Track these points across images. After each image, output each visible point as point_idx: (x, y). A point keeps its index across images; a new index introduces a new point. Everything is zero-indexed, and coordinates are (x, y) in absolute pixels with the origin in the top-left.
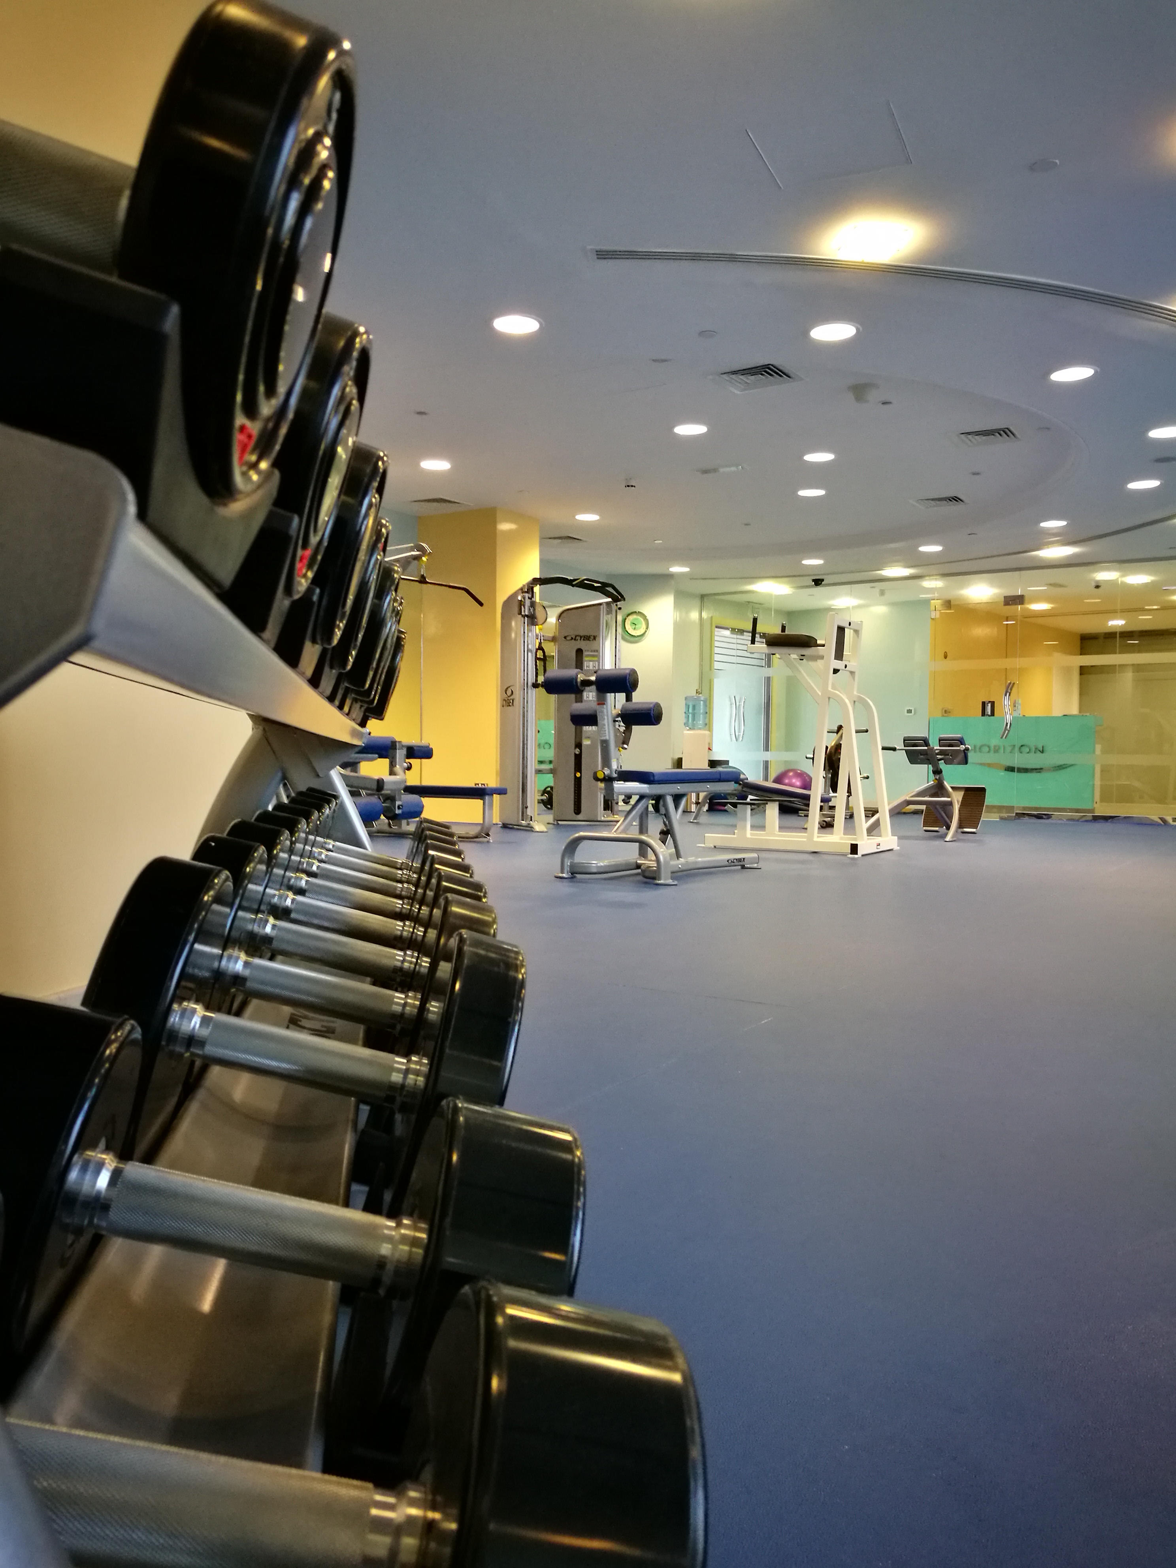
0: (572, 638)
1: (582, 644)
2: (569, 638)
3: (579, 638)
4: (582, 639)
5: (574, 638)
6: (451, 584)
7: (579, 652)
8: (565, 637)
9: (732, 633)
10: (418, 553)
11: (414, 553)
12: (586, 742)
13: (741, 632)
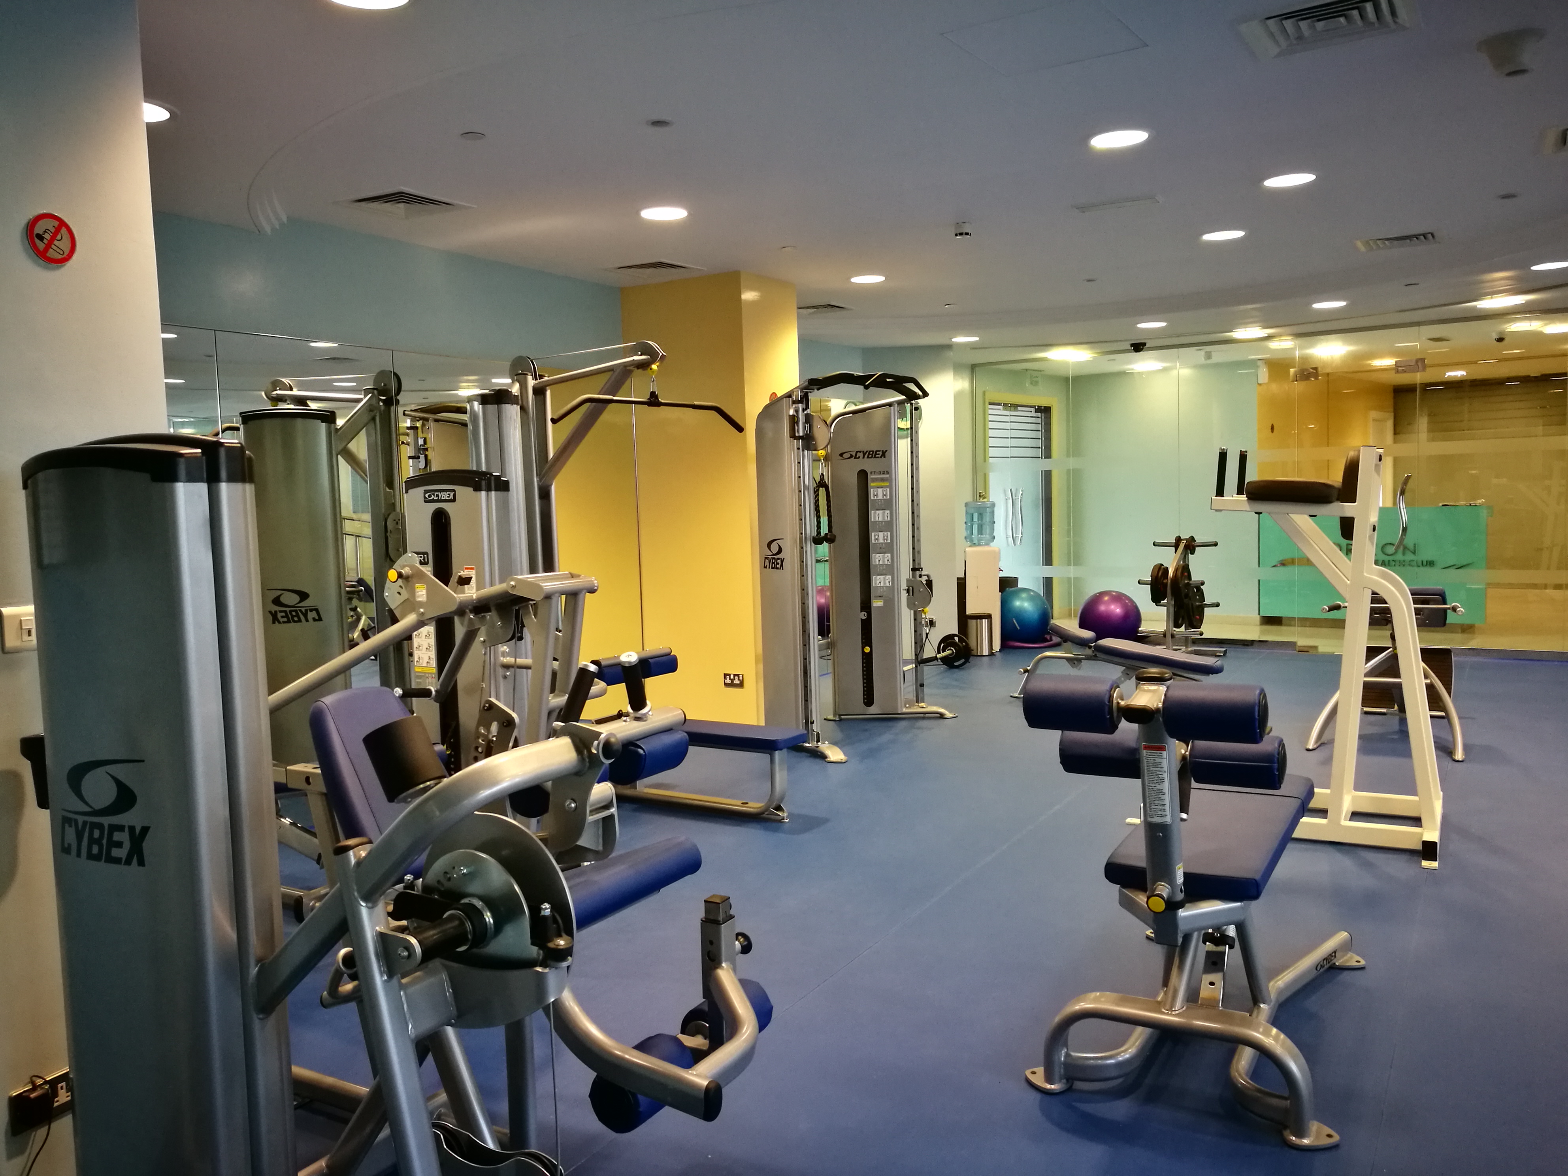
0: (851, 456)
1: (867, 465)
2: (846, 456)
3: (861, 455)
4: (866, 456)
5: (854, 454)
6: (696, 403)
7: (863, 475)
8: (841, 455)
9: (1004, 410)
10: (643, 357)
11: (636, 358)
12: (877, 603)
13: (1015, 406)
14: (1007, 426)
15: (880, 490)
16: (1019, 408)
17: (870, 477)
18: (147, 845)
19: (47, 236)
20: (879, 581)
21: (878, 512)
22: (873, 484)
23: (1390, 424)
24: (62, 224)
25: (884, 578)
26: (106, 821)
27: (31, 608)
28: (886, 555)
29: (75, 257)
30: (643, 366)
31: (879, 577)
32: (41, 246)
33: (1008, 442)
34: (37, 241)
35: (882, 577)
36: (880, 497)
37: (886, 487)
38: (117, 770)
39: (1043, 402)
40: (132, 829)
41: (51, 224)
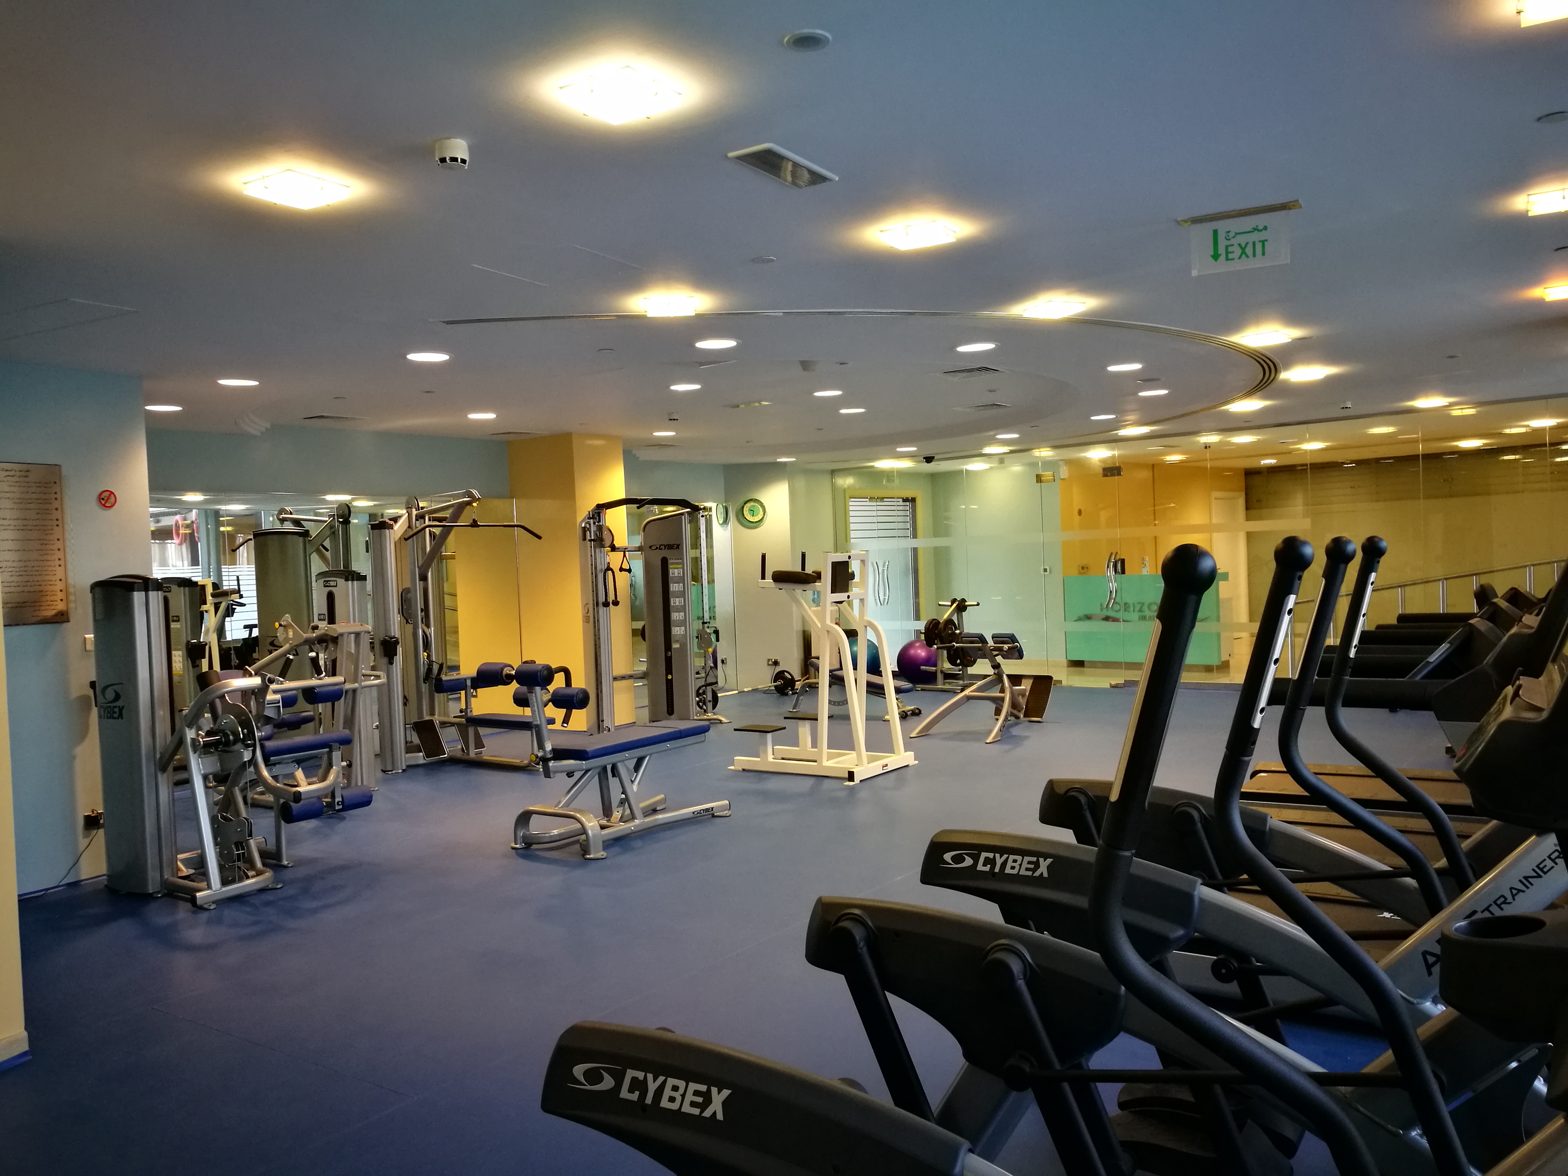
0: (657, 548)
1: (667, 553)
2: (654, 548)
3: (663, 547)
4: (666, 548)
6: (505, 524)
7: (665, 560)
8: (650, 547)
9: (870, 501)
10: (468, 499)
11: (465, 499)
12: (675, 646)
13: (882, 499)
14: (874, 513)
15: (676, 570)
16: (885, 500)
17: (670, 561)
18: (124, 711)
19: (106, 498)
20: (676, 631)
21: (675, 585)
22: (671, 566)
23: (1241, 502)
24: (112, 493)
25: (680, 629)
26: (112, 705)
27: (92, 636)
28: (681, 613)
29: (116, 504)
30: (469, 503)
31: (676, 628)
32: (103, 502)
33: (874, 526)
34: (102, 501)
35: (678, 628)
36: (676, 575)
37: (680, 568)
38: (115, 687)
39: (909, 494)
40: (119, 707)
41: (107, 494)
